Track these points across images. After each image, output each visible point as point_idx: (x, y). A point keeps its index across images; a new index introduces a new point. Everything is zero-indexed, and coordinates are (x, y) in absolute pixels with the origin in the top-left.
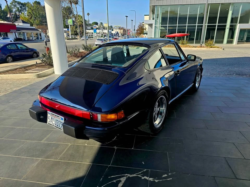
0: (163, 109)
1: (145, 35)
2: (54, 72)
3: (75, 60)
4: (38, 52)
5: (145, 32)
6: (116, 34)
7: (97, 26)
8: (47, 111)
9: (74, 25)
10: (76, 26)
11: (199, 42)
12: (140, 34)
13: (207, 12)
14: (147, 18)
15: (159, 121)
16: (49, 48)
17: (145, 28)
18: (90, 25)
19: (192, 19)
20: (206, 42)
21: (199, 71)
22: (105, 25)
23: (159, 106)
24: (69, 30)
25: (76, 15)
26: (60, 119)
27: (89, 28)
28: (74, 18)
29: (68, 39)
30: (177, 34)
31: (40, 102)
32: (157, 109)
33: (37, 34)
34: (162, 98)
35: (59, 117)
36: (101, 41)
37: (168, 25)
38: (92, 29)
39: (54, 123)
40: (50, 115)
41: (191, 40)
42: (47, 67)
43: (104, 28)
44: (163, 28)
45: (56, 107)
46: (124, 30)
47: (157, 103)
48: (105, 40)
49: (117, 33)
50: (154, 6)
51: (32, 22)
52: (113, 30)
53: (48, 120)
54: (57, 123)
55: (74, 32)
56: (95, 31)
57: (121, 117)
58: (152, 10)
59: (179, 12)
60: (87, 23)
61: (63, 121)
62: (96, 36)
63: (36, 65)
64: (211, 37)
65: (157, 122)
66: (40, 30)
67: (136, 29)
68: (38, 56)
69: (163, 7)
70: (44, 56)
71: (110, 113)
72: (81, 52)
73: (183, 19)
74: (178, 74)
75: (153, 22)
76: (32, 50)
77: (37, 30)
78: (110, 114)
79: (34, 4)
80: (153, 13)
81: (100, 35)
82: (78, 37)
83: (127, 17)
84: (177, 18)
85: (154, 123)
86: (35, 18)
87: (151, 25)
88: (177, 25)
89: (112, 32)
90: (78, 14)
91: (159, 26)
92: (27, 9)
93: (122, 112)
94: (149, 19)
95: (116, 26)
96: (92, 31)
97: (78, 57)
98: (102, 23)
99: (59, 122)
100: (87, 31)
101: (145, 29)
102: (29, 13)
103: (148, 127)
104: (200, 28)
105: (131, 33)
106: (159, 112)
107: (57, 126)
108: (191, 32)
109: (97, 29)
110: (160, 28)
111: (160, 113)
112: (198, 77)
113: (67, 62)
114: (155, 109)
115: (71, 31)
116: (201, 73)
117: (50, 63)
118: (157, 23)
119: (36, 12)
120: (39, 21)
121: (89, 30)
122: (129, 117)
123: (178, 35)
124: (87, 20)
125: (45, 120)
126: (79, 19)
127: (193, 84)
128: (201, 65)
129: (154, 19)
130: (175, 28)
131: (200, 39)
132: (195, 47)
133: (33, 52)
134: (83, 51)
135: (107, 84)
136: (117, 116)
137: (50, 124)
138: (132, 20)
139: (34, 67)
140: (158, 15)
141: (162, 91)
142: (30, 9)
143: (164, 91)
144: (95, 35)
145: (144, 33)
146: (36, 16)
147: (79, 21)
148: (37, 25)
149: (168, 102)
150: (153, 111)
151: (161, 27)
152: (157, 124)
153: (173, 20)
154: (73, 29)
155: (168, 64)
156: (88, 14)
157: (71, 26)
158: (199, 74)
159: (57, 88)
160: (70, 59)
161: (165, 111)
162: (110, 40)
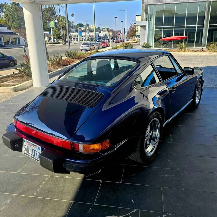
0: (157, 134)
1: (138, 37)
2: (33, 85)
3: (57, 69)
4: (16, 60)
5: (137, 34)
6: (104, 37)
7: (82, 28)
8: (22, 138)
9: (56, 28)
10: (59, 29)
11: (200, 45)
12: (132, 36)
13: (209, 11)
14: (139, 18)
15: (152, 148)
16: (28, 57)
17: (137, 29)
18: (75, 27)
19: (192, 19)
20: (208, 46)
21: (199, 84)
22: (92, 27)
23: (151, 130)
24: (50, 33)
25: (59, 16)
26: (37, 148)
27: (74, 30)
28: (57, 20)
29: (49, 44)
30: (174, 37)
31: (16, 127)
32: (149, 134)
33: (15, 39)
34: (155, 121)
35: (35, 146)
36: (87, 46)
37: (163, 27)
38: (77, 31)
39: (30, 152)
40: (26, 143)
41: (190, 42)
42: (25, 78)
43: (90, 30)
44: (158, 30)
45: (33, 133)
46: (113, 32)
47: (149, 127)
48: (91, 45)
49: (106, 35)
50: (147, 5)
51: (10, 24)
52: (100, 32)
53: (24, 149)
54: (33, 153)
55: (57, 35)
56: (80, 34)
57: (107, 147)
58: (144, 10)
59: (177, 11)
60: (71, 25)
61: (40, 151)
62: (82, 39)
63: (13, 76)
64: (214, 38)
65: (150, 149)
66: (19, 34)
67: (127, 31)
68: (15, 64)
69: (157, 6)
70: (22, 66)
71: (93, 142)
72: (64, 60)
73: (180, 19)
74: (173, 91)
75: (146, 23)
76: (9, 58)
77: (15, 34)
78: (93, 144)
79: (12, 4)
80: (146, 13)
81: (85, 38)
82: (61, 41)
83: (116, 18)
84: (174, 17)
85: (146, 151)
86: (14, 20)
87: (143, 27)
88: (174, 26)
89: (100, 35)
90: (61, 15)
91: (153, 28)
92: (4, 11)
93: (108, 140)
94: (141, 20)
95: (104, 28)
96: (77, 34)
97: (61, 66)
98: (88, 25)
99: (36, 152)
100: (71, 34)
101: (137, 31)
102: (7, 14)
103: (139, 156)
104: (201, 28)
105: (121, 35)
106: (151, 136)
107: (34, 156)
108: (190, 33)
109: (82, 31)
110: (154, 30)
111: (152, 138)
112: (198, 91)
113: (48, 71)
114: (146, 134)
115: (53, 34)
116: (202, 86)
117: (28, 74)
118: (151, 24)
119: (14, 14)
120: (17, 24)
121: (74, 32)
122: (116, 146)
123: (175, 39)
124: (71, 22)
125: (20, 149)
126: (62, 21)
127: (192, 100)
128: (201, 78)
129: (147, 20)
130: (172, 29)
131: (201, 42)
132: (196, 52)
133: (9, 60)
134: (66, 58)
135: (91, 107)
136: (102, 146)
137: (26, 154)
138: (122, 22)
139: (10, 78)
140: (152, 15)
141: (154, 114)
142: (8, 10)
143: (157, 112)
144: (80, 38)
145: (136, 36)
146: (14, 18)
147: (61, 23)
148: (15, 28)
149: (161, 125)
150: (144, 136)
151: (155, 28)
152: (149, 151)
153: (169, 20)
154: (55, 32)
155: (161, 80)
156: (73, 15)
157: (53, 28)
158: (199, 88)
159: (36, 108)
160: (52, 68)
161: (158, 136)
162: (97, 44)
